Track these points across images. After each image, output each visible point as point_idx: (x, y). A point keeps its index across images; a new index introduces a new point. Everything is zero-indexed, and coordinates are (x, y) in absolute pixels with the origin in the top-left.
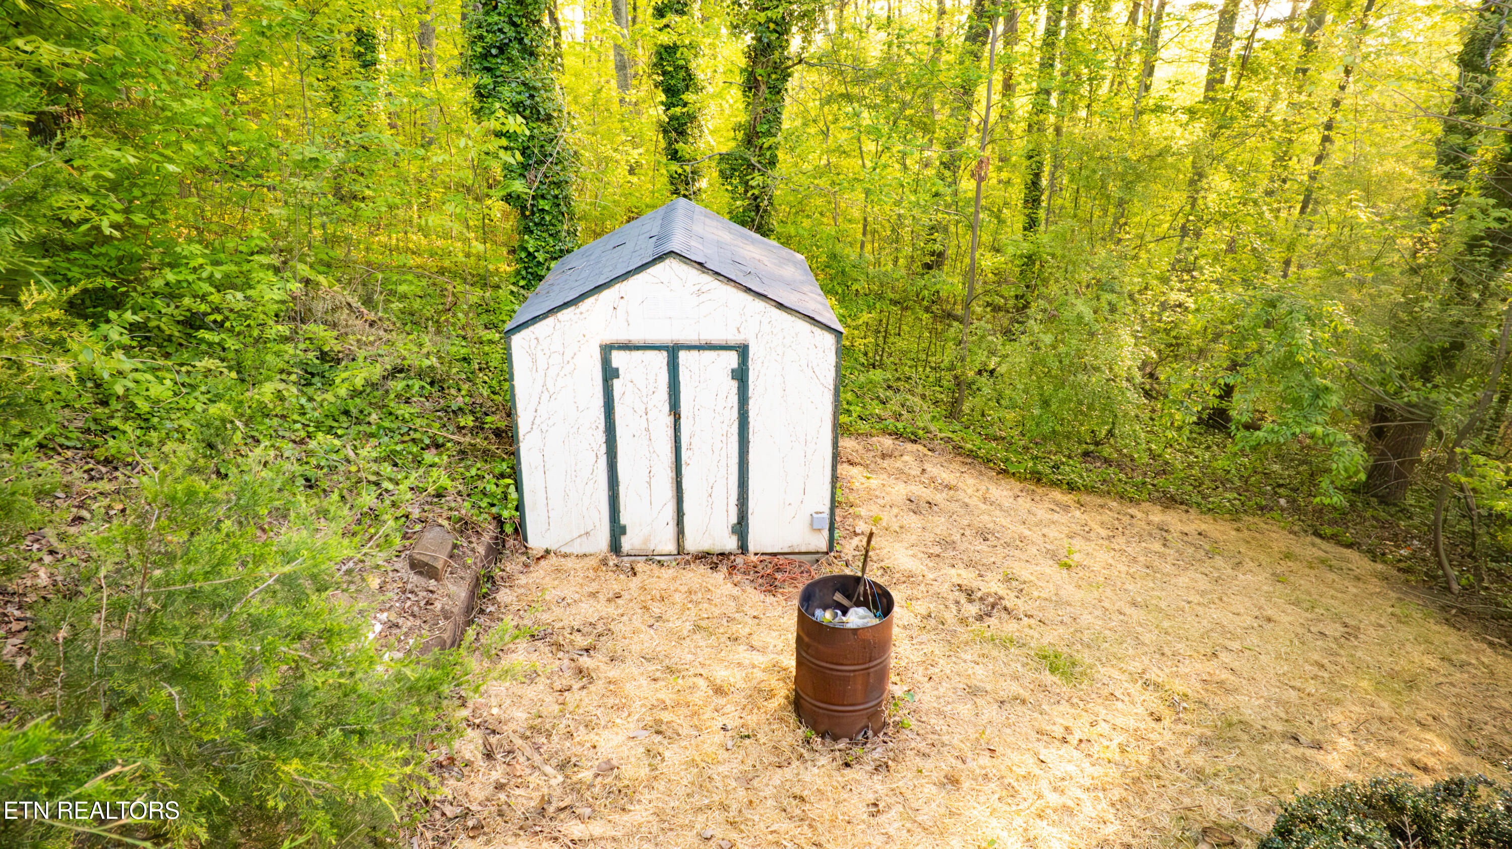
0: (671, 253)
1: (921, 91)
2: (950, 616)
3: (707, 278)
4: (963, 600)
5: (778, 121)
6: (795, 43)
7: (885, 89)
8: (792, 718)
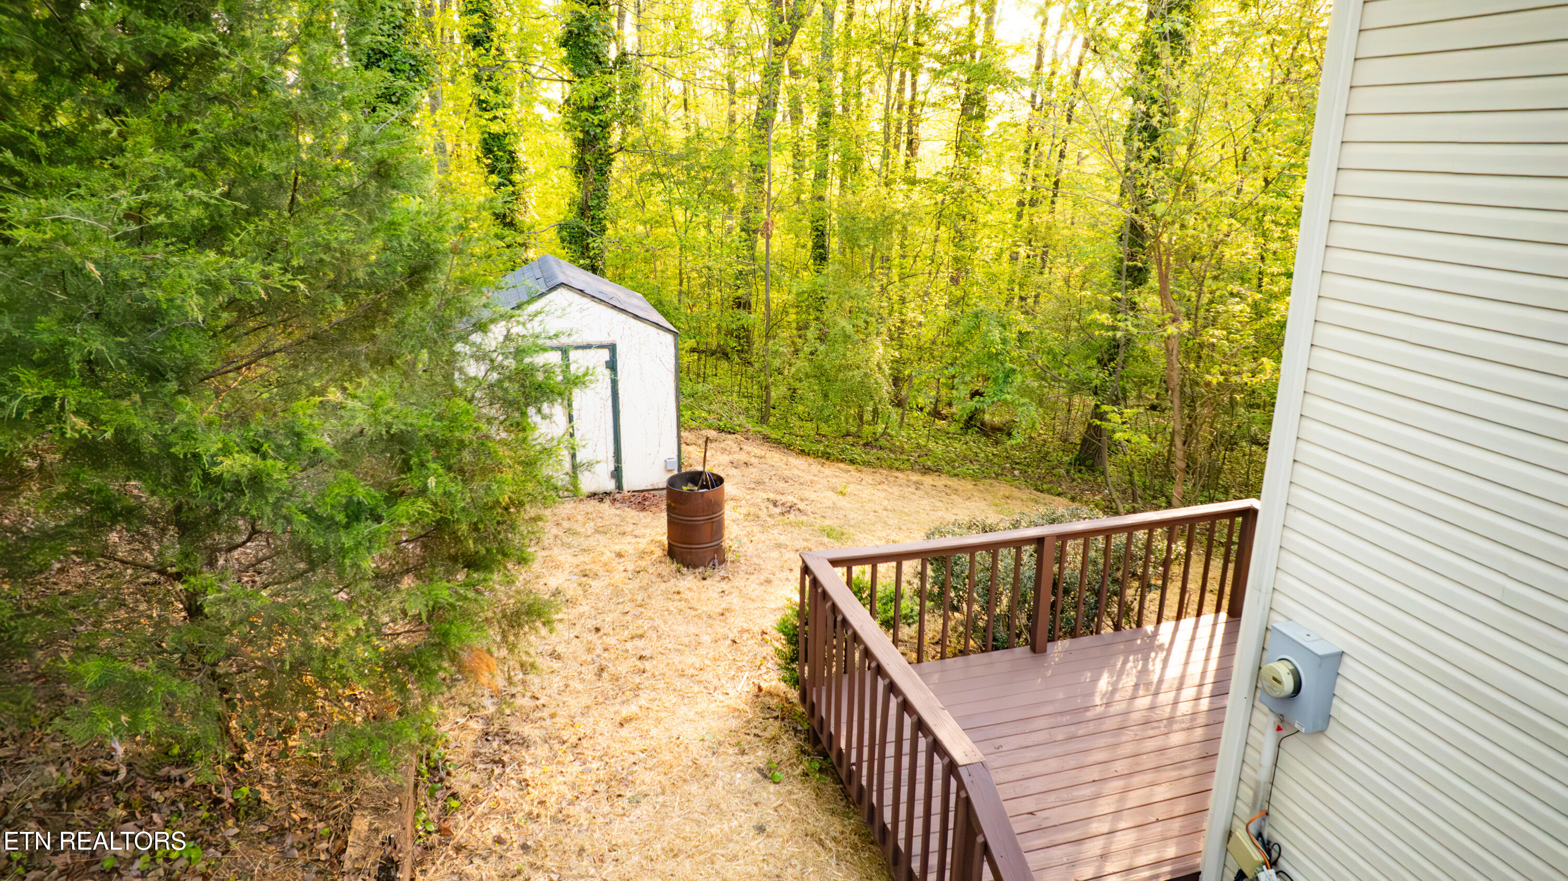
0: (562, 285)
1: (718, 171)
2: (763, 514)
3: (586, 301)
4: (771, 506)
5: (605, 196)
6: (615, 137)
7: (688, 169)
8: (668, 559)
